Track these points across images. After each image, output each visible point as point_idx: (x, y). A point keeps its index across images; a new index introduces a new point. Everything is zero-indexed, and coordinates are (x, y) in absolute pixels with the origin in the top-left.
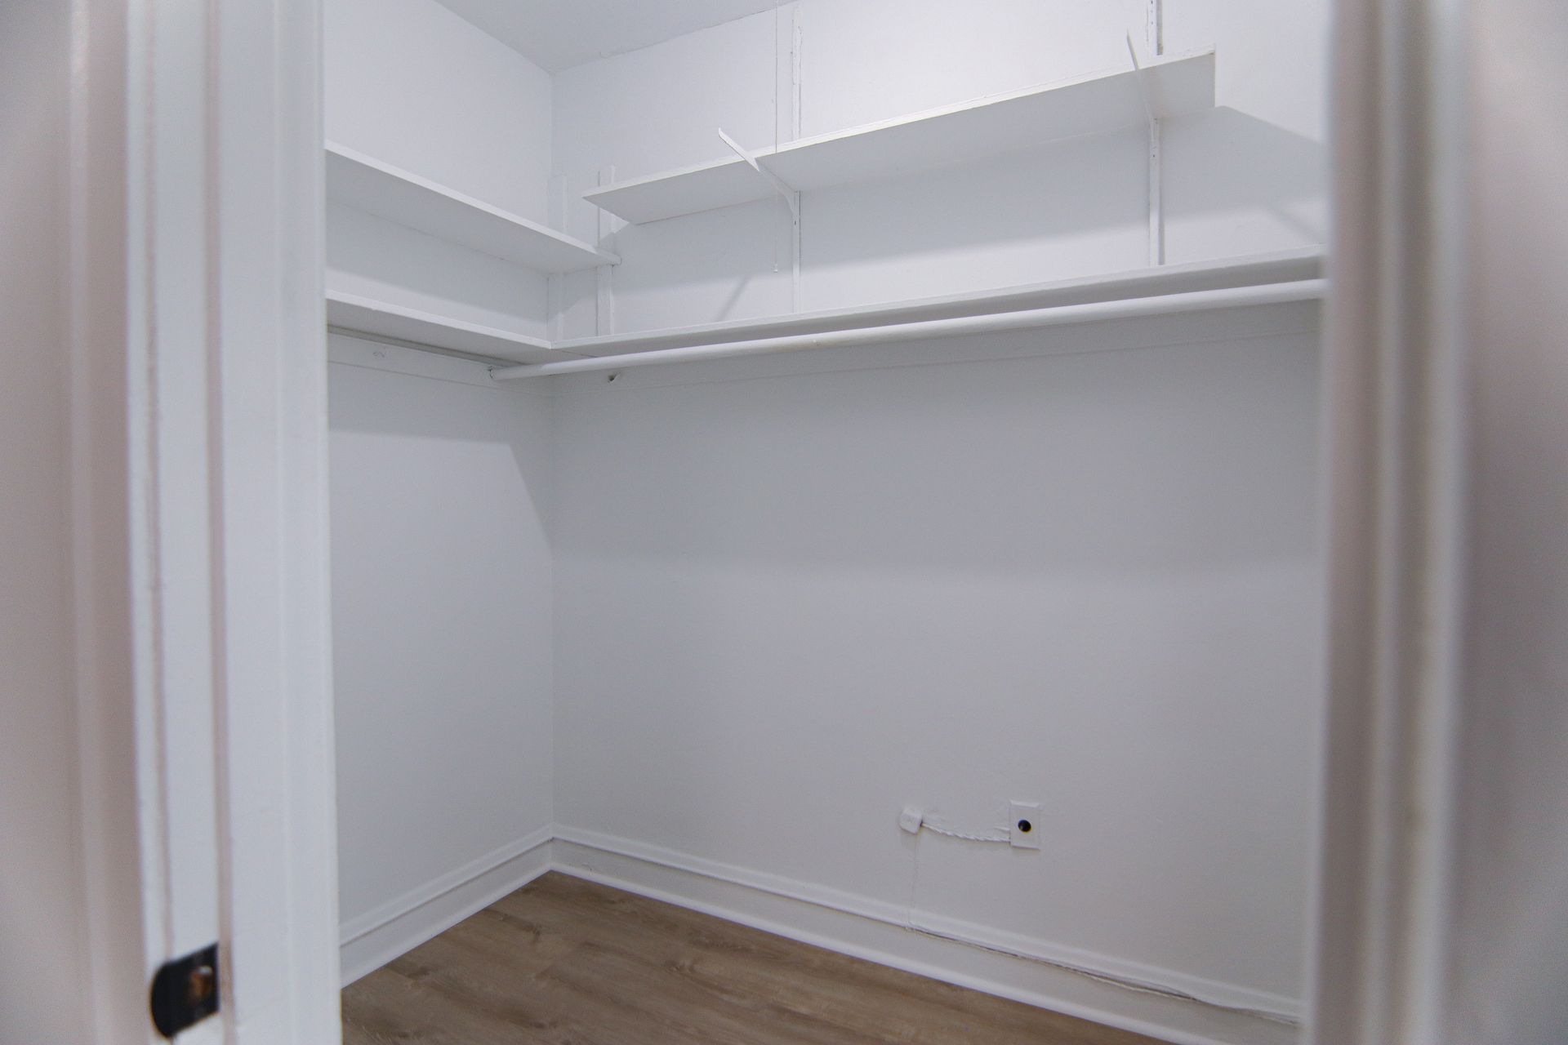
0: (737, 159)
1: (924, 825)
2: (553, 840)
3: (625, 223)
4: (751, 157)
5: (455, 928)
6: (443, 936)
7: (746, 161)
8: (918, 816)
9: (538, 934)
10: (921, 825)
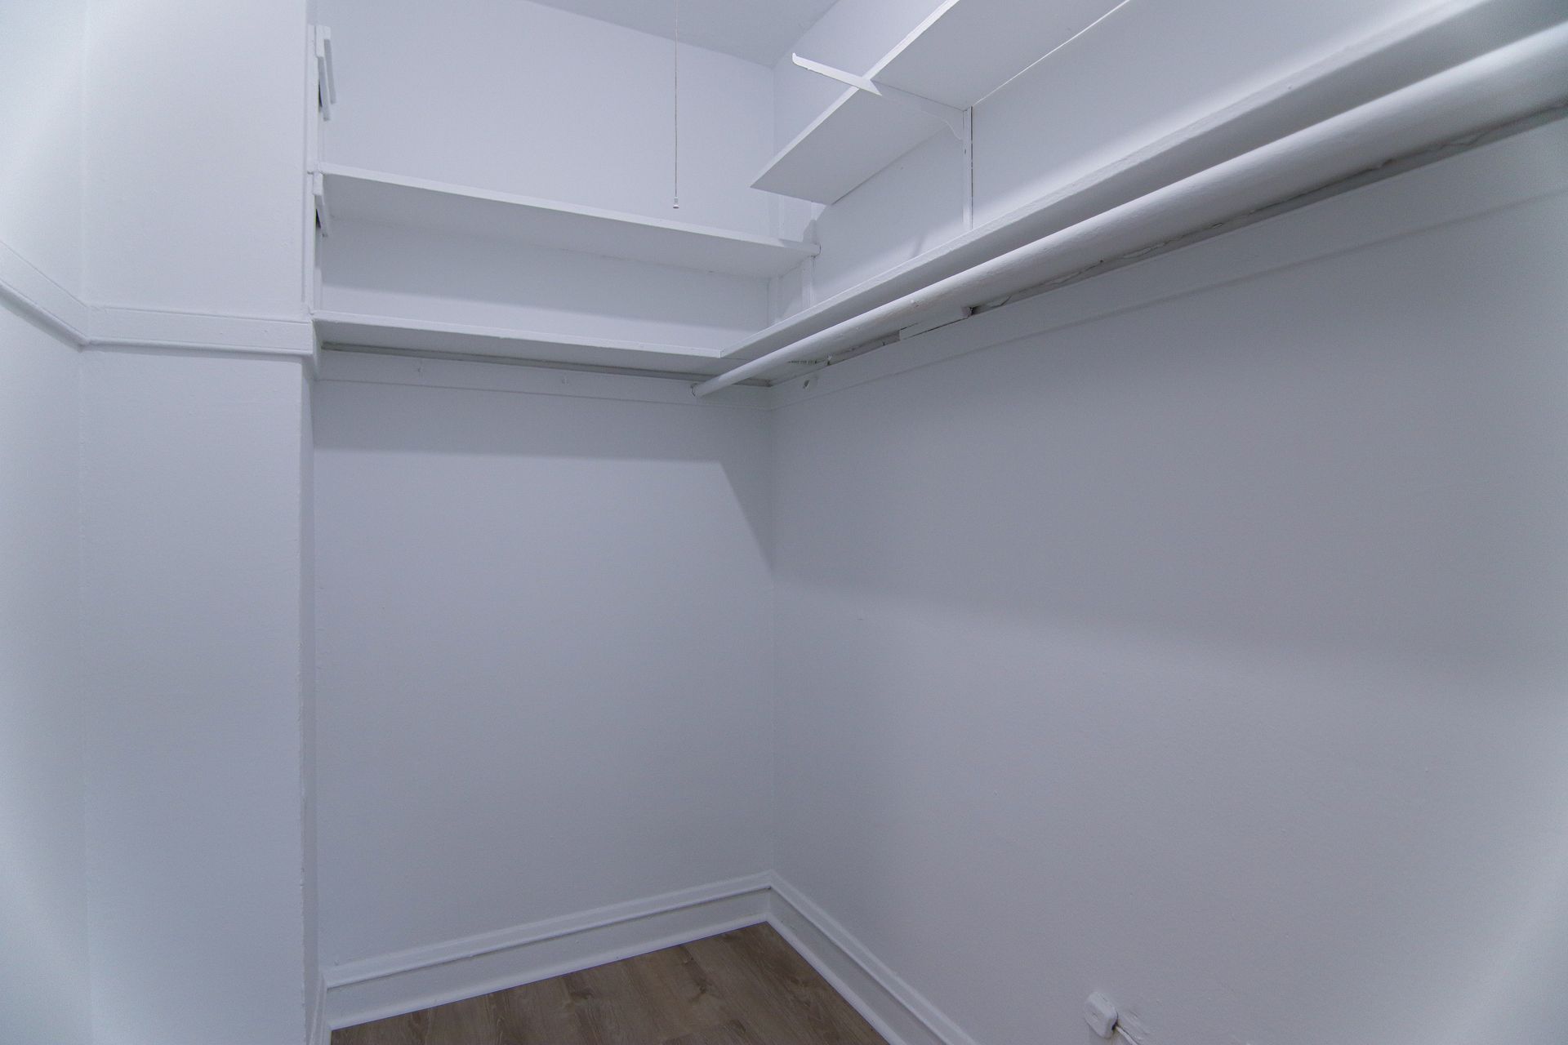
0: (852, 91)
1: (1118, 1029)
2: (770, 888)
3: (823, 206)
4: (865, 82)
5: (642, 957)
6: (627, 962)
7: (861, 90)
8: (1109, 1012)
9: (703, 991)
10: (1114, 1028)
